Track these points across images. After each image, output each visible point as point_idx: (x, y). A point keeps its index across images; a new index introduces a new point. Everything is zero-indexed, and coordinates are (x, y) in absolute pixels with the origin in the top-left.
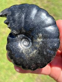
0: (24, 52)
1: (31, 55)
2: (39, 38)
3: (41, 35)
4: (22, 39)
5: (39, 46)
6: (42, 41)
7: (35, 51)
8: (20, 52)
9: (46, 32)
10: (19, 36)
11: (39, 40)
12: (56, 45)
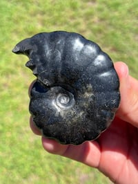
0: (62, 115)
1: (74, 120)
2: (88, 92)
3: (90, 86)
4: (57, 94)
5: (87, 105)
6: (92, 97)
7: (81, 114)
8: (57, 115)
9: (99, 81)
10: (52, 89)
11: (87, 95)
12: (114, 101)
